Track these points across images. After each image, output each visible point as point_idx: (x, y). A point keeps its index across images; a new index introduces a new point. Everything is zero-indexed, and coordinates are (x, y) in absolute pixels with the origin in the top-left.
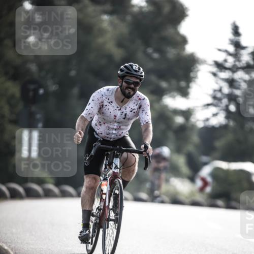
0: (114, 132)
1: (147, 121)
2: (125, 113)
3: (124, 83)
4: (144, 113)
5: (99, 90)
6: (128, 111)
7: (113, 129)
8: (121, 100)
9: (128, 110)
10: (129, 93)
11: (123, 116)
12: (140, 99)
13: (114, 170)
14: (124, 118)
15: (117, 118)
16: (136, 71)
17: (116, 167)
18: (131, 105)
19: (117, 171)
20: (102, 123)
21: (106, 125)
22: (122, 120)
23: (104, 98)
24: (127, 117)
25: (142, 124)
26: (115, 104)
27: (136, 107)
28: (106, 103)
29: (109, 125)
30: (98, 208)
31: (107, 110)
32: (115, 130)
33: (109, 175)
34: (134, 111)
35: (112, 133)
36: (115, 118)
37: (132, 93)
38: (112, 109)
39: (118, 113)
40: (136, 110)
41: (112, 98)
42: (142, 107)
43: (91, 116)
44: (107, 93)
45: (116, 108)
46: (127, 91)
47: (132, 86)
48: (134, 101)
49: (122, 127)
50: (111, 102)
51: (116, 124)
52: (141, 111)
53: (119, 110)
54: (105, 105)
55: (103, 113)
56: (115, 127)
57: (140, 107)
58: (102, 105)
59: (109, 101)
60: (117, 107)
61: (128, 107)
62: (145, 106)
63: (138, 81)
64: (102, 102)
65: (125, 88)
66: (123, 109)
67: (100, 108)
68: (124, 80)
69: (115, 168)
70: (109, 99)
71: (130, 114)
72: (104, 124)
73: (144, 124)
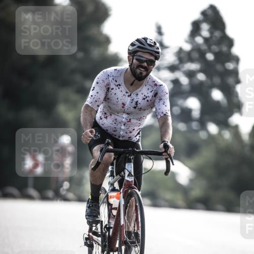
1: (164, 113)
2: (136, 100)
3: (134, 61)
4: (161, 102)
6: (140, 98)
8: (131, 82)
9: (140, 97)
10: (141, 73)
12: (156, 85)
13: (126, 178)
14: (135, 108)
15: (126, 107)
16: (150, 45)
17: (130, 175)
18: (145, 91)
19: (131, 179)
21: (113, 116)
22: (132, 109)
23: (111, 79)
24: (139, 106)
25: (159, 117)
26: (123, 88)
27: (151, 95)
28: (112, 86)
29: (116, 117)
30: (105, 227)
31: (113, 94)
34: (148, 99)
36: (123, 107)
37: (144, 73)
38: (120, 95)
39: (128, 100)
40: (151, 97)
41: (121, 81)
42: (159, 95)
43: (97, 104)
45: (124, 93)
46: (138, 71)
47: (145, 64)
48: (148, 86)
50: (119, 85)
51: (125, 116)
52: (157, 100)
53: (129, 96)
54: (111, 87)
55: (108, 99)
57: (156, 95)
58: (108, 89)
59: (117, 84)
60: (127, 92)
61: (140, 94)
62: (162, 94)
63: (152, 58)
64: (108, 84)
65: (135, 67)
66: (133, 96)
68: (135, 57)
69: (128, 176)
70: (116, 81)
71: (142, 103)
72: (111, 115)
73: (161, 117)
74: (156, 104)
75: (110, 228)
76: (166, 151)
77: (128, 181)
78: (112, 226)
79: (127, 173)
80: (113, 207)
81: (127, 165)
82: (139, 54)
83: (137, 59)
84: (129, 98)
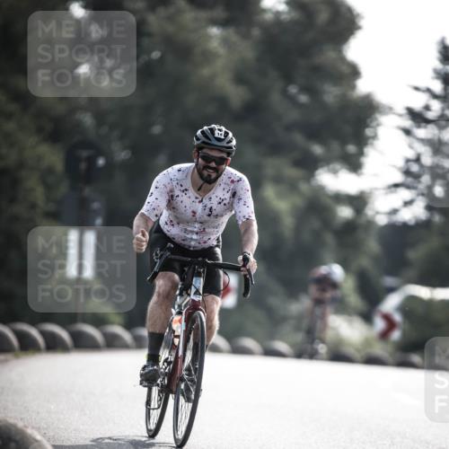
0: (195, 237)
1: (247, 217)
2: (209, 206)
3: (200, 160)
4: (242, 202)
5: (165, 172)
6: (214, 203)
7: (192, 232)
9: (215, 201)
11: (207, 211)
12: (233, 182)
13: (192, 297)
14: (209, 215)
15: (198, 215)
17: (197, 292)
18: (219, 193)
19: (198, 298)
20: (175, 222)
21: (181, 225)
22: (206, 218)
23: (174, 183)
24: (214, 212)
25: (240, 223)
26: (192, 193)
27: (228, 196)
28: (177, 192)
30: (166, 360)
31: (179, 203)
32: (197, 233)
33: (185, 306)
34: (225, 202)
35: (192, 239)
36: (193, 216)
38: (188, 201)
39: (199, 207)
40: (228, 200)
41: (188, 184)
42: (238, 194)
43: (156, 212)
44: (179, 176)
45: (194, 199)
47: (213, 164)
48: (223, 186)
49: (206, 230)
50: (186, 190)
51: (197, 225)
52: (236, 200)
53: (200, 202)
54: (176, 195)
55: (174, 208)
56: (195, 230)
58: (172, 196)
59: (183, 188)
60: (197, 198)
61: (213, 197)
62: (242, 192)
63: (223, 155)
64: (172, 191)
65: (201, 167)
66: (206, 201)
67: (169, 201)
69: (195, 294)
70: (182, 186)
71: (217, 208)
72: (178, 224)
73: (243, 222)
74: (234, 205)
75: (170, 362)
76: (244, 266)
77: (193, 300)
78: (172, 359)
79: (193, 290)
80: (176, 334)
81: (194, 280)
82: (205, 151)
83: (203, 158)
84: (201, 204)
